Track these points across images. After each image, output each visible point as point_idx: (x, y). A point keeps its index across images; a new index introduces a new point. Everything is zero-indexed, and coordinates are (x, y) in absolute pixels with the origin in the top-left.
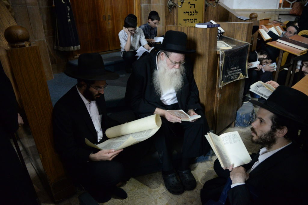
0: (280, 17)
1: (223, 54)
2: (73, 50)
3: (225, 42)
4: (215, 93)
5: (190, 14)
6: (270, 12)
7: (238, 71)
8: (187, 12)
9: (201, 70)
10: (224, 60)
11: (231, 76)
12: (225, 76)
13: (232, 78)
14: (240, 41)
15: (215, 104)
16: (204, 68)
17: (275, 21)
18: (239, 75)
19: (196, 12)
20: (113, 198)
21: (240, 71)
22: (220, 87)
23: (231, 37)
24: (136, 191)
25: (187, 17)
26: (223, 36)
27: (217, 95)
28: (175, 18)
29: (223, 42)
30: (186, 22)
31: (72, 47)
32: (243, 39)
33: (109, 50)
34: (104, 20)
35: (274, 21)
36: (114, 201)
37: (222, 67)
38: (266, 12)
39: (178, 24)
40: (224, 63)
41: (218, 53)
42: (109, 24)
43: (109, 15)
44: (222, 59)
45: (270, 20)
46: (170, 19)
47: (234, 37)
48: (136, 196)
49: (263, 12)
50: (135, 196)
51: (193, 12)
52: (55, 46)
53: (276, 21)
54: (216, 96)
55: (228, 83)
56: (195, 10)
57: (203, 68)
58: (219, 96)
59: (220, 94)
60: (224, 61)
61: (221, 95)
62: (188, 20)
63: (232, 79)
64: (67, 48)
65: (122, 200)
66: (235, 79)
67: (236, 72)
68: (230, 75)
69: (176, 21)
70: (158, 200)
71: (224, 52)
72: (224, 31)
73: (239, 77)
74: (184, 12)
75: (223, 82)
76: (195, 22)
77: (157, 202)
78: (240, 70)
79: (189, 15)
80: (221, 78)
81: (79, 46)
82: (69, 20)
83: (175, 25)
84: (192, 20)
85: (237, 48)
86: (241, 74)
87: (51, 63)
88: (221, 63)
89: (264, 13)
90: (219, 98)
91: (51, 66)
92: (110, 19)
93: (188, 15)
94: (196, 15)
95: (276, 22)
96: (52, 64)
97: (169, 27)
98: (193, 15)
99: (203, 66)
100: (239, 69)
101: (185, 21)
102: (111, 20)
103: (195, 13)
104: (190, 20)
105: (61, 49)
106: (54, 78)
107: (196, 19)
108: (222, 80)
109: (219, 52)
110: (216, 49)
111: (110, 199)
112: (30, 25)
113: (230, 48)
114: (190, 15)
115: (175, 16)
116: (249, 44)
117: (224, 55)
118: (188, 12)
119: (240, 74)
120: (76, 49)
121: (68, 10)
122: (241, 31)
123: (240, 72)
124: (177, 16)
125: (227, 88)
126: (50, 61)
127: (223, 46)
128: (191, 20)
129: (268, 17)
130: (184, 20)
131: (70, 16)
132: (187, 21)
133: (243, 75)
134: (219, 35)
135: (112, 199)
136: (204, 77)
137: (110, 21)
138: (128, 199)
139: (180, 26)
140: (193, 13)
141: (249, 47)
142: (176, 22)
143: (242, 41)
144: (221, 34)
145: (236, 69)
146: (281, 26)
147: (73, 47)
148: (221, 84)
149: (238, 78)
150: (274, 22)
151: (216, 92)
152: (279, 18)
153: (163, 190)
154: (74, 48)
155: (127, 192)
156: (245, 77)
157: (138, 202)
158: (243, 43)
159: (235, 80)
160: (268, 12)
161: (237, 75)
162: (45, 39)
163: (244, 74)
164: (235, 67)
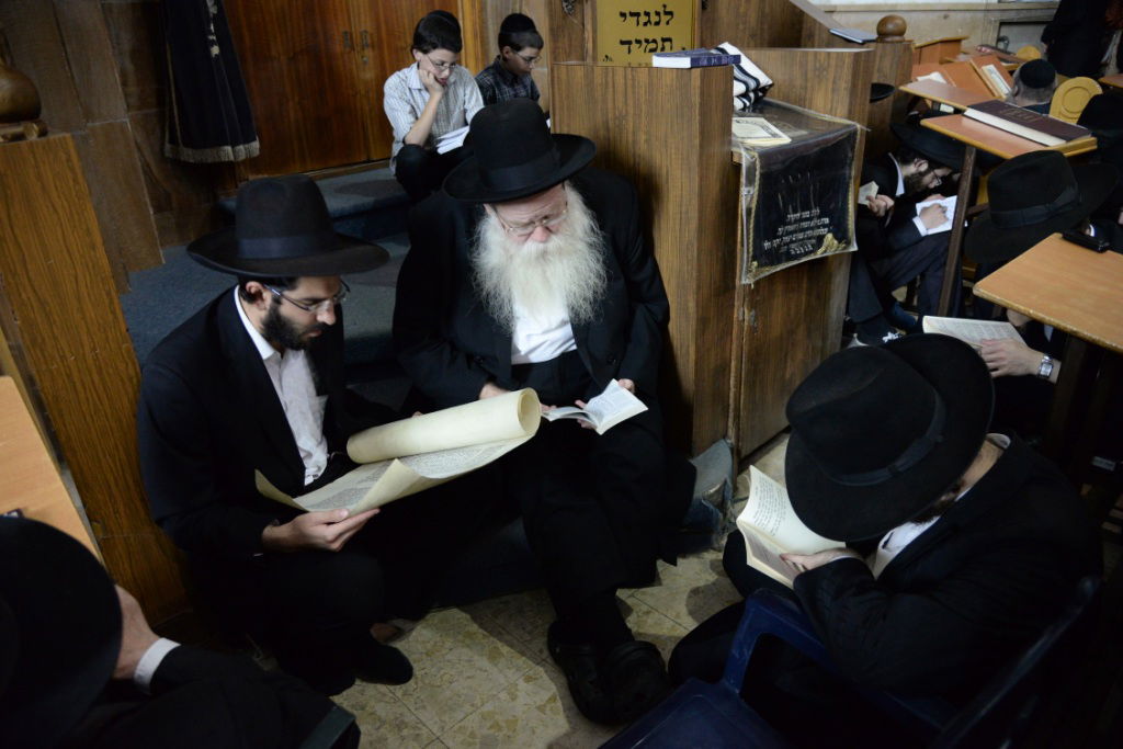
0: (1005, 31)
1: (754, 163)
2: (232, 158)
3: (769, 120)
4: (733, 305)
5: (643, 19)
6: (968, 15)
7: (819, 227)
8: (632, 14)
9: (678, 221)
10: (757, 183)
11: (792, 242)
12: (767, 245)
13: (795, 249)
14: (828, 117)
15: (734, 346)
16: (687, 212)
17: (984, 49)
18: (820, 239)
19: (666, 13)
20: (363, 680)
21: (824, 226)
22: (747, 282)
23: (795, 103)
24: (443, 655)
25: (632, 30)
26: (766, 99)
27: (741, 314)
28: (588, 34)
29: (762, 120)
30: (629, 52)
31: (229, 149)
32: (838, 111)
33: (369, 161)
34: (348, 49)
35: (982, 46)
36: (363, 690)
37: (753, 211)
38: (952, 14)
39: (601, 57)
40: (759, 195)
41: (736, 159)
42: (365, 63)
43: (366, 32)
44: (750, 182)
45: (963, 42)
46: (570, 40)
47: (807, 103)
48: (442, 672)
49: (943, 14)
50: (439, 672)
51: (658, 14)
52: (168, 146)
53: (987, 46)
54: (735, 316)
55: (778, 269)
56: (665, 6)
57: (683, 216)
58: (746, 317)
59: (750, 311)
60: (757, 188)
61: (753, 313)
62: (638, 42)
63: (793, 253)
64: (208, 151)
65: (392, 688)
66: (807, 254)
67: (808, 229)
68: (787, 239)
69: (590, 46)
70: (522, 685)
71: (756, 155)
72: (770, 82)
73: (823, 249)
74: (623, 15)
75: (755, 263)
76: (663, 49)
77: (519, 693)
78: (827, 220)
79: (641, 23)
80: (751, 250)
81: (256, 145)
82: (215, 50)
83: (589, 61)
84: (654, 41)
85: (811, 141)
86: (830, 236)
87: (154, 206)
88: (748, 195)
89: (946, 17)
90: (746, 323)
91: (152, 218)
92: (367, 46)
93: (638, 24)
94: (668, 23)
95: (989, 51)
96: (158, 209)
97: (563, 69)
98: (657, 23)
99: (681, 206)
100: (819, 217)
101: (627, 46)
102: (373, 47)
103: (664, 18)
104: (644, 44)
105: (189, 155)
106: (164, 262)
107: (669, 40)
108: (754, 258)
109: (740, 154)
110: (730, 142)
111: (350, 684)
112: (67, 68)
113: (784, 139)
114: (645, 24)
115: (589, 27)
116: (859, 126)
117: (758, 167)
118: (638, 15)
119: (824, 236)
120: (242, 157)
121: (207, 12)
122: (831, 80)
123: (826, 229)
124: (595, 31)
125: (779, 288)
126: (148, 200)
127: (756, 136)
128: (647, 41)
129: (958, 33)
130: (622, 43)
131: (216, 34)
132: (632, 47)
133: (836, 242)
134: (752, 95)
135: (358, 682)
136: (688, 248)
137: (369, 54)
138: (416, 683)
139: (608, 64)
140: (657, 19)
141: (858, 137)
142: (590, 52)
143: (835, 116)
144: (760, 94)
145: (810, 219)
146: (1004, 64)
147: (233, 147)
148: (749, 271)
149: (820, 251)
150: (980, 51)
151: (736, 303)
152: (1002, 35)
153: (541, 651)
154: (234, 152)
155: (411, 659)
156: (845, 248)
157: (448, 693)
158: (839, 124)
159: (804, 260)
160: (959, 16)
161: (814, 241)
162: (127, 120)
163: (841, 236)
164: (803, 210)
